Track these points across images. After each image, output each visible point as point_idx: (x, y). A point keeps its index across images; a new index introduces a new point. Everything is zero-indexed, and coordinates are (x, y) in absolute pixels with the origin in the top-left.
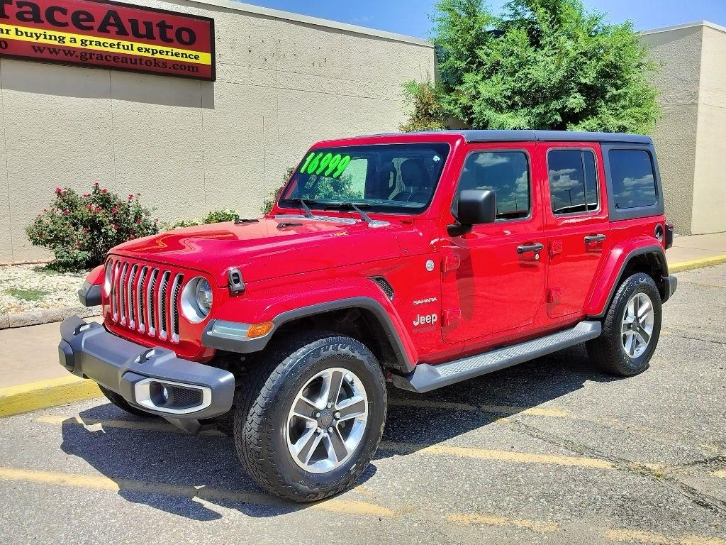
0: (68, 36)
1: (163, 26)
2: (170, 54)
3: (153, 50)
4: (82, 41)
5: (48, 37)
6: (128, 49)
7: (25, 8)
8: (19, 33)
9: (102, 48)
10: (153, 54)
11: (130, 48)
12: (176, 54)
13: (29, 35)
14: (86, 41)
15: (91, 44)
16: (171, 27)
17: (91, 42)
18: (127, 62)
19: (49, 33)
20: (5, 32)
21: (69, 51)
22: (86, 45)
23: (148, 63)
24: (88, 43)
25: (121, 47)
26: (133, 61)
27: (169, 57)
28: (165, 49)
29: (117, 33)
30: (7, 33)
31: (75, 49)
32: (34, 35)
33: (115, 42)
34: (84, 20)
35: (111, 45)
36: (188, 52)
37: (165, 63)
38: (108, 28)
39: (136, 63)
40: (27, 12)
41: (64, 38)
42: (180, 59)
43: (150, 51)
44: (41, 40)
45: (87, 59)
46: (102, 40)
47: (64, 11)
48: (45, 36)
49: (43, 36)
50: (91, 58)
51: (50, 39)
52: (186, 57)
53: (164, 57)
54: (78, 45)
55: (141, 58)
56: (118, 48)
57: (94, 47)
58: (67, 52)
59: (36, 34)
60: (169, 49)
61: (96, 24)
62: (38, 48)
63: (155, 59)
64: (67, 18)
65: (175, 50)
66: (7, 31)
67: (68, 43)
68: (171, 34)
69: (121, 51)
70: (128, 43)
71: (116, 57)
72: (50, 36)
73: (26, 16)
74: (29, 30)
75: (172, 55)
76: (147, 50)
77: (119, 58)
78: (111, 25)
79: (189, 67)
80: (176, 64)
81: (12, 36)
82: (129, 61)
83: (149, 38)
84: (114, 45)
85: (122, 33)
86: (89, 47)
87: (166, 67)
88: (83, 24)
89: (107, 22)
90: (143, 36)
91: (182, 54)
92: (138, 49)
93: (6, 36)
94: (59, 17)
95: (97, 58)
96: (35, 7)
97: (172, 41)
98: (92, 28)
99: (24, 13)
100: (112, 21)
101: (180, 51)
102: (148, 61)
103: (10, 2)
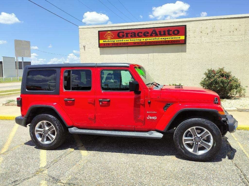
0: (142, 39)
1: (169, 31)
2: (170, 38)
3: (165, 38)
5: (137, 40)
7: (132, 34)
8: (131, 40)
9: (151, 40)
10: (165, 39)
14: (146, 39)
15: (148, 40)
16: (171, 31)
17: (148, 39)
18: (157, 43)
19: (137, 39)
21: (142, 43)
26: (159, 42)
28: (169, 37)
29: (155, 35)
31: (144, 42)
34: (146, 34)
35: (153, 39)
36: (176, 37)
38: (153, 35)
39: (160, 43)
42: (174, 39)
43: (164, 39)
44: (136, 41)
45: (147, 44)
46: (151, 38)
47: (141, 33)
49: (136, 40)
52: (176, 38)
53: (169, 39)
54: (144, 41)
55: (161, 41)
56: (155, 39)
57: (149, 40)
60: (170, 37)
61: (149, 35)
62: (135, 43)
63: (166, 41)
64: (142, 34)
65: (172, 37)
66: (128, 40)
67: (142, 41)
68: (171, 33)
69: (156, 40)
70: (158, 38)
71: (154, 42)
72: (138, 40)
74: (133, 39)
75: (171, 38)
76: (163, 39)
78: (154, 33)
79: (177, 41)
80: (172, 41)
81: (129, 41)
83: (164, 35)
85: (156, 35)
86: (147, 41)
87: (169, 42)
88: (146, 35)
89: (152, 33)
90: (162, 35)
91: (174, 38)
92: (161, 39)
93: (128, 42)
94: (140, 34)
95: (149, 43)
96: (135, 33)
97: (171, 34)
98: (148, 36)
99: (132, 35)
100: (154, 32)
101: (174, 37)
102: (164, 42)
103: (129, 33)
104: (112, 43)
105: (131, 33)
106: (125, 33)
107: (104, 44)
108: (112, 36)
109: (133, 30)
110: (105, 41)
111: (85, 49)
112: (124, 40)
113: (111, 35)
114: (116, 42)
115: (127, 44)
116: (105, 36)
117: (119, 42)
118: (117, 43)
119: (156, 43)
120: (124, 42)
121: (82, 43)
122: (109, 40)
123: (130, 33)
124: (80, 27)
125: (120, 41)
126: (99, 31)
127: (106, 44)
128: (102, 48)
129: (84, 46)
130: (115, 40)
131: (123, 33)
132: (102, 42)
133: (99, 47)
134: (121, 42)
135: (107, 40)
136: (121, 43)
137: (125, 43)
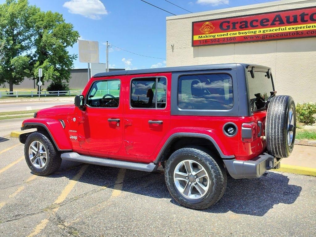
0: (258, 30)
1: (303, 15)
2: (305, 27)
3: (296, 28)
4: (263, 31)
6: (284, 30)
8: (240, 33)
9: (272, 32)
10: (296, 29)
11: (285, 29)
12: (309, 27)
13: (243, 33)
14: (265, 31)
15: (267, 31)
16: (308, 14)
17: (267, 30)
18: (283, 36)
19: (251, 31)
20: (235, 34)
22: (265, 32)
23: (294, 34)
24: (266, 31)
25: (280, 30)
27: (305, 29)
28: (303, 26)
29: (279, 24)
30: (236, 34)
31: (260, 35)
32: (245, 33)
33: (278, 28)
35: (276, 30)
37: (302, 32)
38: (275, 23)
39: (287, 35)
40: (243, 25)
41: (256, 31)
42: (311, 29)
43: (295, 28)
44: (248, 34)
45: (265, 38)
46: (272, 29)
47: (257, 21)
48: (249, 32)
49: (248, 33)
50: (267, 37)
51: (251, 33)
53: (302, 29)
54: (262, 33)
55: (290, 33)
56: (279, 30)
57: (268, 32)
58: (257, 37)
59: (246, 32)
60: (305, 25)
61: (270, 23)
63: (297, 32)
64: (258, 23)
65: (308, 25)
66: (236, 33)
67: (258, 33)
68: (307, 18)
69: (281, 31)
70: (284, 27)
73: (243, 26)
74: (243, 31)
76: (293, 28)
77: (279, 35)
78: (277, 21)
80: (308, 32)
81: (238, 35)
82: (284, 35)
83: (295, 22)
84: (277, 29)
85: (282, 23)
86: (266, 33)
87: (303, 34)
88: (264, 24)
89: (275, 20)
90: (291, 22)
91: (313, 26)
92: (289, 29)
93: (235, 36)
94: (255, 24)
95: (269, 37)
96: (246, 22)
97: (307, 21)
98: (268, 25)
99: (242, 25)
100: (277, 19)
101: (311, 25)
102: (293, 33)
103: (237, 23)
104: (212, 39)
105: (241, 23)
106: (231, 23)
107: (200, 41)
108: (212, 28)
109: (243, 17)
110: (202, 36)
111: (173, 49)
112: (229, 33)
113: (210, 27)
114: (216, 37)
115: (234, 39)
116: (202, 30)
117: (223, 37)
118: (219, 39)
119: (280, 36)
120: (229, 36)
121: (170, 42)
122: (207, 35)
123: (239, 23)
124: (167, 18)
125: (223, 35)
126: (193, 23)
127: (203, 40)
128: (196, 48)
129: (172, 45)
130: (216, 34)
131: (229, 22)
132: (196, 38)
133: (193, 45)
134: (225, 36)
135: (205, 35)
136: (224, 38)
137: (231, 37)
